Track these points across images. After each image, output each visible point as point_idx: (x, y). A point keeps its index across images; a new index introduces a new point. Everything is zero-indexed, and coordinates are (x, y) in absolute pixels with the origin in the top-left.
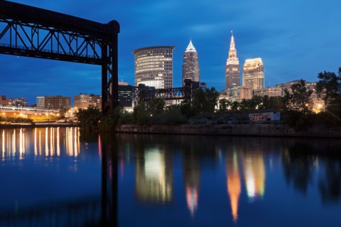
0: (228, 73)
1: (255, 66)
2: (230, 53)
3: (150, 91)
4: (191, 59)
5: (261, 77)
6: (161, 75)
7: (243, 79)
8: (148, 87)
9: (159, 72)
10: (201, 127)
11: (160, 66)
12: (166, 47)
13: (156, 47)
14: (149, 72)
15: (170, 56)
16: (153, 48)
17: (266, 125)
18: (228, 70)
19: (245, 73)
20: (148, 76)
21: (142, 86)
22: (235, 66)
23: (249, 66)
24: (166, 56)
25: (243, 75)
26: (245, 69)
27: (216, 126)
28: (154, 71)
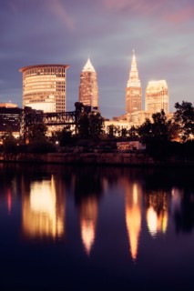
0: (129, 96)
1: (158, 89)
2: (131, 74)
3: (37, 115)
4: (89, 80)
5: (165, 101)
6: (52, 97)
7: (147, 103)
8: (34, 111)
9: (50, 93)
10: (67, 156)
11: (52, 87)
12: (58, 66)
13: (47, 66)
14: (39, 94)
15: (63, 76)
16: (44, 66)
17: (128, 155)
18: (128, 93)
19: (149, 96)
20: (38, 97)
21: (28, 109)
22: (136, 89)
23: (152, 88)
24: (59, 76)
25: (146, 98)
26: (148, 92)
27: (82, 155)
28: (45, 93)
